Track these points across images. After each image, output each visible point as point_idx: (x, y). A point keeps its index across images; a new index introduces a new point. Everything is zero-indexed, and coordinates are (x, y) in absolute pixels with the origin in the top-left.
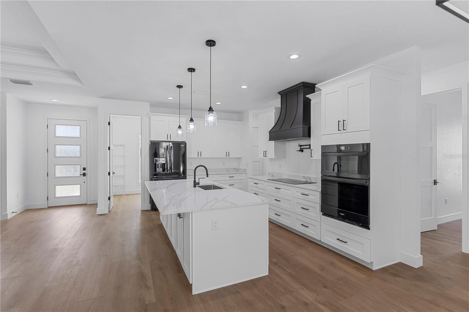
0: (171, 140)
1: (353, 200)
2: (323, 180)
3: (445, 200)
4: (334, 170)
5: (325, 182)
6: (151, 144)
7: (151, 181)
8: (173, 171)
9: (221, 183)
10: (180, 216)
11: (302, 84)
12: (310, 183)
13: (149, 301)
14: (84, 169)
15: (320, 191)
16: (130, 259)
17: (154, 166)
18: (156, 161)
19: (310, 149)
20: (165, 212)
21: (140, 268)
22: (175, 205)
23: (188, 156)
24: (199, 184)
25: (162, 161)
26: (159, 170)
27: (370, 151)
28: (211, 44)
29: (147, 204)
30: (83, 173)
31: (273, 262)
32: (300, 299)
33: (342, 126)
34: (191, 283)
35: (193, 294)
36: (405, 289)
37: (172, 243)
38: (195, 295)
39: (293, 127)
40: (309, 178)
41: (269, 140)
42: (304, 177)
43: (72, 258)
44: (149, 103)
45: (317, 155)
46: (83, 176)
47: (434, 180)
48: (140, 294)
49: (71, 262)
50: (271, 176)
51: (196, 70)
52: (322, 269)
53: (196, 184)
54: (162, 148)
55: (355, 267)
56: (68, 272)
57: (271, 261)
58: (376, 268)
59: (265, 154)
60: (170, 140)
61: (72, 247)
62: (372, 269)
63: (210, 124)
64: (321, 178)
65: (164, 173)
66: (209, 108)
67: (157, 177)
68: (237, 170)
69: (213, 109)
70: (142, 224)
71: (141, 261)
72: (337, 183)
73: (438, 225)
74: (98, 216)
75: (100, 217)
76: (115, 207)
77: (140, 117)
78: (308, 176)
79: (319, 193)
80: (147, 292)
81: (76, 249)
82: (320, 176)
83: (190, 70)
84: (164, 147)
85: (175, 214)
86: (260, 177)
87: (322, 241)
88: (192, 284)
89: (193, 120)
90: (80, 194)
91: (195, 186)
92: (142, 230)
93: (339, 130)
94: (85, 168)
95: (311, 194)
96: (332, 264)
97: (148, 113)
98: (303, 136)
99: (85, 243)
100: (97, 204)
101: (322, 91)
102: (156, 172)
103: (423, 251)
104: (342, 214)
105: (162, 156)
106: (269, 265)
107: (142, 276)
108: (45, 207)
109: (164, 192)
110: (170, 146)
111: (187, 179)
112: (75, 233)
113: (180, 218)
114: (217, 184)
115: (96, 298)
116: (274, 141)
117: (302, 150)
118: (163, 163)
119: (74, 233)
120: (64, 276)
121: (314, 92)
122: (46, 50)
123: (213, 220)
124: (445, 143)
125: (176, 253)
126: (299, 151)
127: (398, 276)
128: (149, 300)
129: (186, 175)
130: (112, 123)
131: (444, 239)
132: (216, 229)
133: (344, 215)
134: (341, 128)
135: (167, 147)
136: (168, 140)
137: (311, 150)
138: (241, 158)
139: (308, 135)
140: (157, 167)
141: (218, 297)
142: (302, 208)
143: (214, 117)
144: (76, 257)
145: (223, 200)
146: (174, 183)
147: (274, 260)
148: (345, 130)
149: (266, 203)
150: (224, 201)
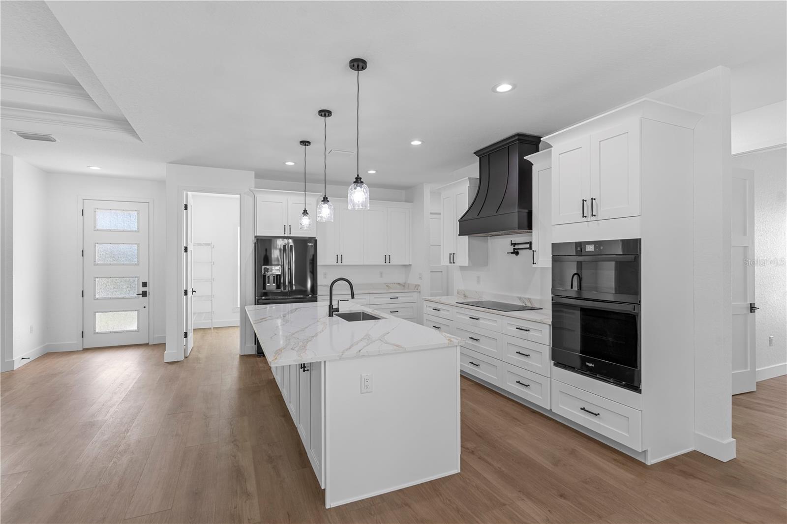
0: (291, 235)
1: (611, 339)
2: (554, 305)
3: (769, 339)
4: (572, 288)
5: (558, 306)
6: (257, 241)
7: (256, 306)
8: (294, 288)
9: (376, 309)
10: (305, 367)
11: (517, 138)
12: (532, 309)
13: (249, 520)
14: (145, 285)
15: (551, 324)
16: (218, 442)
17: (261, 279)
18: (267, 270)
19: (531, 251)
20: (276, 361)
21: (235, 458)
22: (296, 349)
23: (320, 261)
24: (338, 311)
25: (276, 270)
26: (271, 286)
27: (640, 254)
28: (358, 66)
29: (249, 345)
30: (143, 291)
31: (468, 449)
32: (518, 518)
33: (589, 208)
34: (323, 488)
35: (327, 507)
36: (706, 501)
37: (291, 415)
38: (330, 508)
39: (500, 211)
40: (529, 300)
41: (459, 235)
42: (520, 298)
43: (118, 439)
44: (254, 172)
45: (545, 260)
46: (143, 296)
47: (751, 304)
48: (233, 507)
49: (116, 446)
50: (463, 296)
51: (332, 114)
52: (557, 462)
53: (332, 311)
54: (276, 248)
55: (615, 460)
56: (110, 466)
57: (464, 448)
58: (652, 461)
59: (452, 258)
60: (289, 235)
61: (119, 420)
62: (645, 463)
63: (357, 206)
64: (552, 300)
65: (279, 291)
66: (356, 178)
67: (267, 298)
68: (404, 286)
69: (362, 180)
70: (240, 378)
71: (237, 446)
72: (579, 309)
73: (757, 383)
74: (167, 364)
75: (170, 367)
76: (195, 349)
77: (239, 196)
78: (527, 296)
79: (548, 326)
80: (245, 502)
81: (126, 423)
82: (549, 296)
83: (323, 114)
84: (279, 247)
85: (296, 365)
86: (444, 299)
87: (553, 411)
88: (324, 490)
89: (328, 199)
90: (138, 328)
91: (331, 315)
92: (240, 389)
93: (583, 217)
94: (146, 283)
95: (536, 328)
96: (573, 452)
97: (251, 189)
98: (519, 228)
99: (142, 412)
100: (165, 344)
101: (552, 148)
102: (265, 289)
103: (736, 430)
104: (590, 365)
105: (276, 263)
106: (461, 455)
107: (238, 474)
108: (79, 350)
109: (279, 324)
110: (289, 245)
111: (318, 303)
112: (126, 395)
113: (304, 371)
114: (369, 311)
115: (156, 513)
116: (466, 237)
117: (516, 252)
118: (277, 274)
119: (123, 395)
120: (104, 471)
121: (537, 150)
122: (77, 81)
123: (362, 375)
124: (767, 240)
125: (297, 431)
126: (512, 253)
127: (693, 476)
128: (250, 518)
129: (317, 294)
130: (191, 206)
131: (770, 409)
132: (367, 392)
133: (593, 366)
134: (588, 212)
135: (284, 246)
136: (286, 235)
137: (533, 251)
138: (410, 265)
139: (528, 224)
140: (267, 280)
141: (371, 514)
142: (517, 353)
143: (365, 193)
144: (124, 438)
145: (380, 340)
146: (296, 309)
147: (470, 445)
148: (595, 216)
149: (456, 346)
150: (382, 341)
